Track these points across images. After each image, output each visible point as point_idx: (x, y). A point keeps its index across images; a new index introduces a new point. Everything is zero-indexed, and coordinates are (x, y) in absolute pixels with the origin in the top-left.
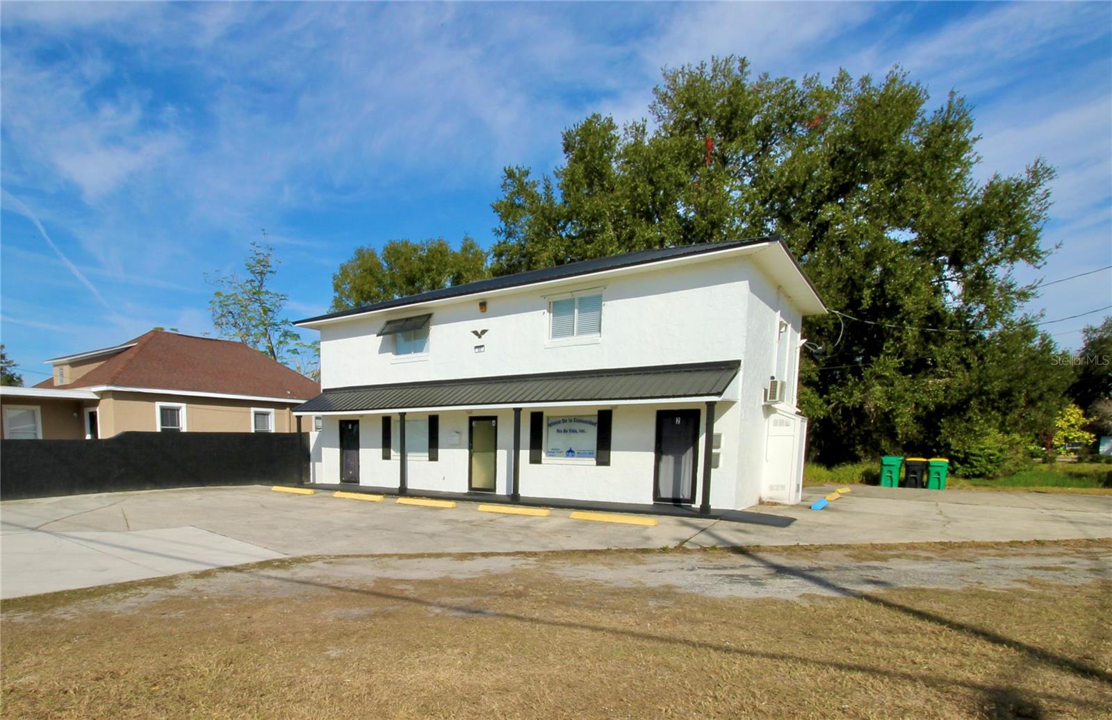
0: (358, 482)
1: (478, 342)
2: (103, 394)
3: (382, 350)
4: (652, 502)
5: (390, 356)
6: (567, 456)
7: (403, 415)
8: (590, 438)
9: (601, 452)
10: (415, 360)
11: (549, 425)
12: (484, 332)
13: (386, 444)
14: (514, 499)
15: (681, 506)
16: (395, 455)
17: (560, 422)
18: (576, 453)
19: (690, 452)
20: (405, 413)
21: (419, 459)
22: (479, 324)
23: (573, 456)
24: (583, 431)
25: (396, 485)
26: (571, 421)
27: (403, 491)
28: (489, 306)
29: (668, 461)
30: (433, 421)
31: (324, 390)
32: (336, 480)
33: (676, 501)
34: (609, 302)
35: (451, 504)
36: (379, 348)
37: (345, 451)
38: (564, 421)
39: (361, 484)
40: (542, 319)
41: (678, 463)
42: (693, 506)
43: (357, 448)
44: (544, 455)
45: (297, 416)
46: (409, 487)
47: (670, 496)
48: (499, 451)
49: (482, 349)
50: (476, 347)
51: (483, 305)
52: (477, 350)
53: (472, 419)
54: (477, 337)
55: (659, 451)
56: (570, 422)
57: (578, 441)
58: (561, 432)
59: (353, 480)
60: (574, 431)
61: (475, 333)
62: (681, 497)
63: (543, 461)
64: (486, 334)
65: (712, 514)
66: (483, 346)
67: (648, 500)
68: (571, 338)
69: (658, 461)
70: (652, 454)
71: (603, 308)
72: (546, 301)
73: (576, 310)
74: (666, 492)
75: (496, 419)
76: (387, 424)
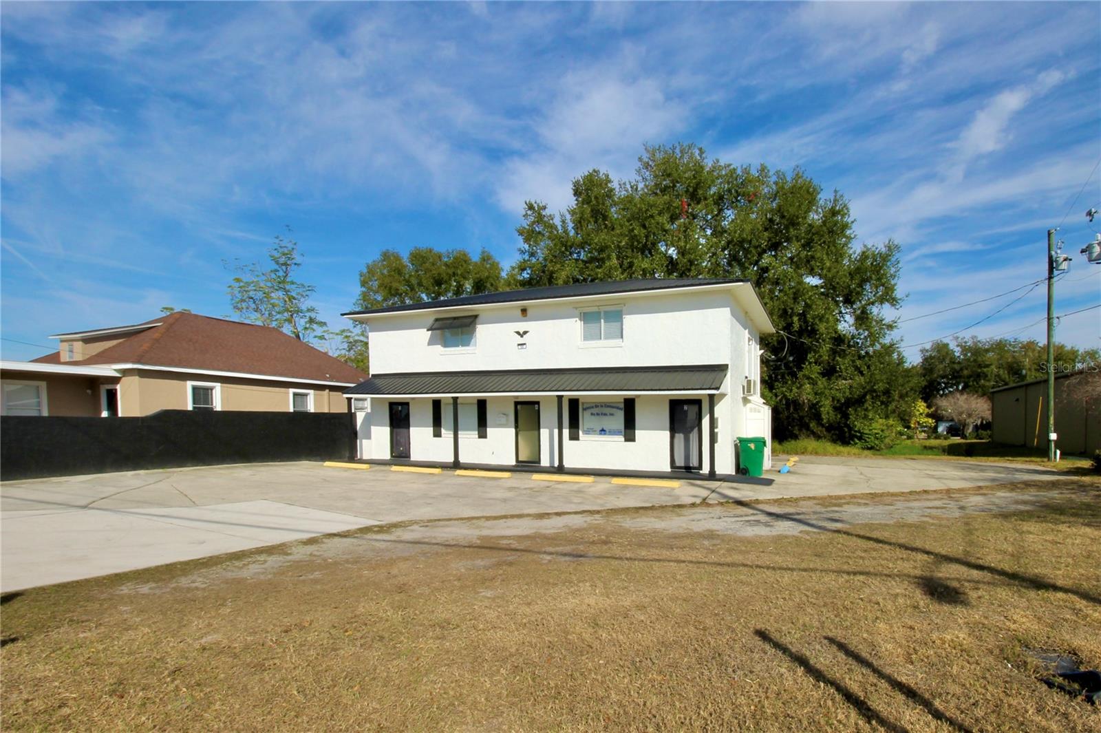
0: (409, 457)
1: (521, 341)
2: (126, 372)
3: (431, 342)
4: (669, 470)
5: (439, 348)
6: (601, 434)
7: (455, 399)
8: (619, 420)
9: (628, 431)
10: (463, 352)
11: (584, 409)
12: (525, 333)
13: (437, 423)
14: (561, 470)
15: (691, 472)
16: (447, 434)
17: (593, 407)
18: (607, 431)
19: (696, 430)
20: (457, 398)
21: (468, 436)
22: (522, 326)
23: (605, 434)
24: (612, 415)
25: (451, 459)
26: (602, 406)
27: (457, 465)
28: (529, 312)
29: (680, 437)
30: (482, 404)
31: (372, 375)
32: (387, 455)
33: (688, 468)
34: (628, 316)
35: (507, 475)
36: (427, 341)
37: (395, 430)
38: (597, 406)
39: (412, 459)
40: (575, 326)
41: (687, 440)
42: (701, 472)
43: (408, 427)
44: (581, 433)
45: (347, 398)
46: (461, 462)
47: (683, 465)
48: (542, 430)
49: (524, 346)
50: (519, 345)
51: (524, 311)
52: (520, 347)
53: (517, 404)
54: (519, 337)
55: (673, 430)
56: (602, 408)
57: (609, 423)
58: (594, 415)
59: (403, 455)
60: (605, 415)
61: (518, 333)
62: (691, 465)
63: (580, 438)
64: (528, 334)
65: (717, 477)
66: (525, 344)
67: (668, 469)
68: (601, 341)
69: (672, 438)
70: (668, 433)
71: (624, 320)
72: (577, 312)
73: (602, 320)
74: (680, 462)
75: (538, 403)
76: (437, 406)
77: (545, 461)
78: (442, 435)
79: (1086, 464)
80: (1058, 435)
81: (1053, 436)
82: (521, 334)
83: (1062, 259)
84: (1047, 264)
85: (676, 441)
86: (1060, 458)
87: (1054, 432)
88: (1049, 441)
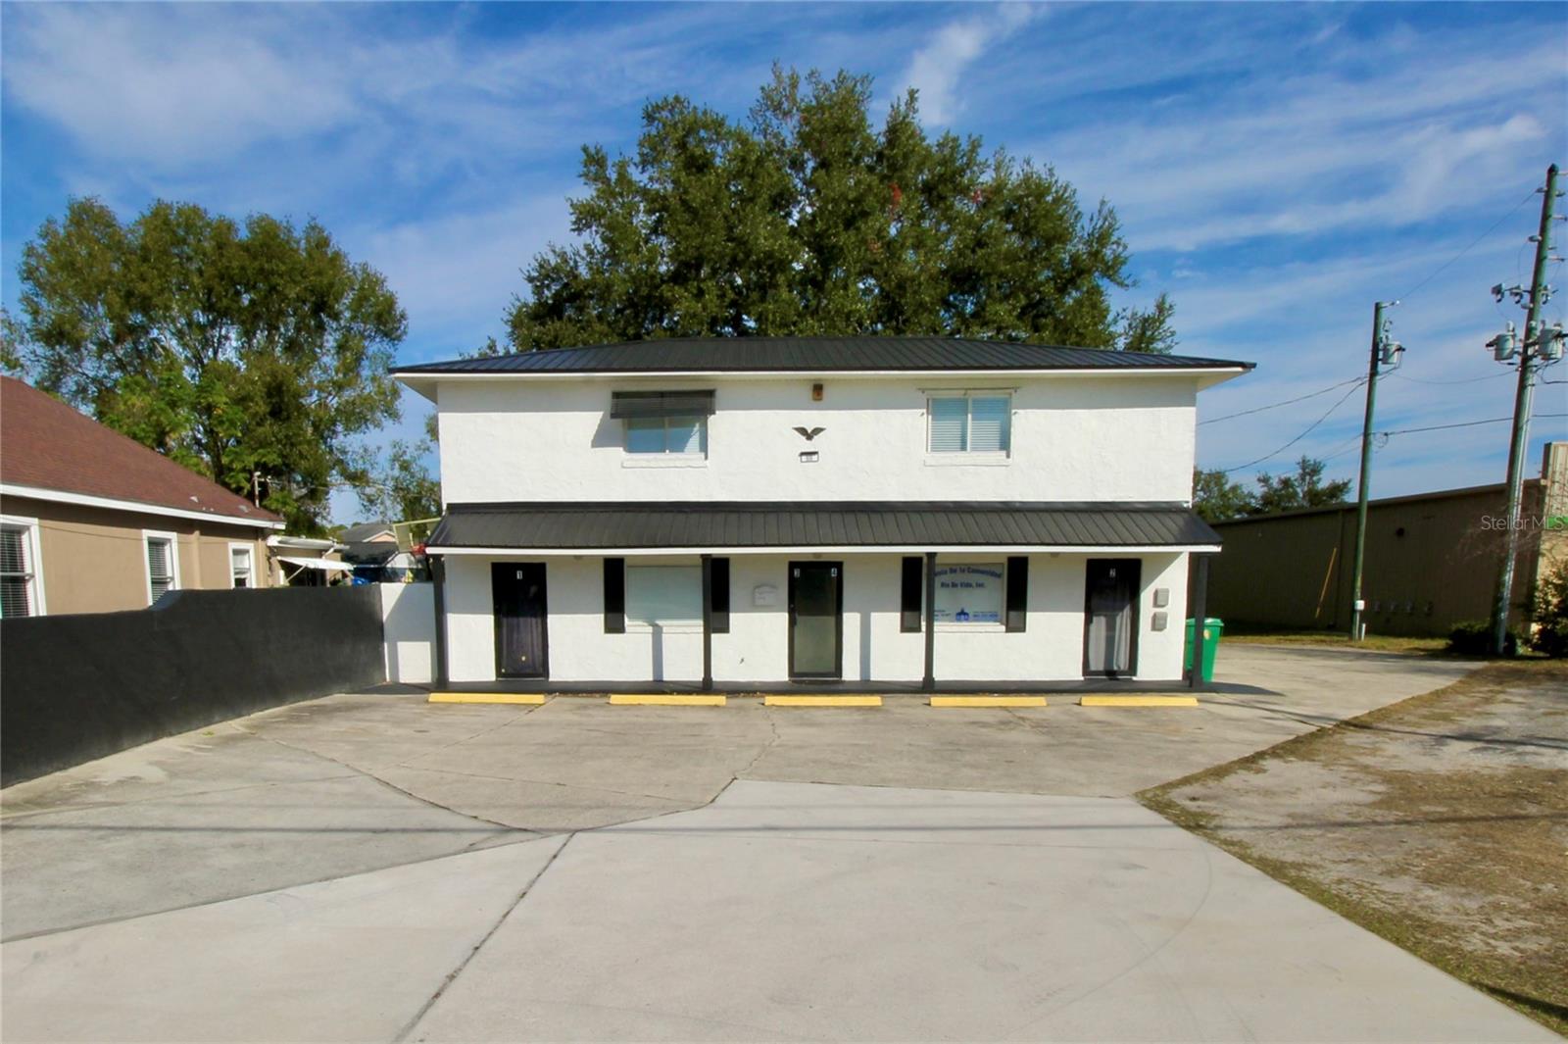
0: (545, 673)
1: (808, 446)
3: (601, 439)
4: (1082, 678)
5: (618, 453)
6: (959, 620)
8: (996, 594)
9: (1013, 614)
10: (678, 464)
12: (817, 431)
13: (614, 604)
14: (928, 685)
15: (1118, 679)
16: (637, 627)
17: (946, 573)
18: (971, 615)
19: (1127, 611)
21: (682, 630)
22: (810, 418)
23: (967, 620)
24: (980, 585)
25: (647, 675)
26: (963, 571)
27: (710, 686)
28: (826, 392)
29: (1100, 623)
30: (719, 567)
31: (450, 505)
32: (486, 673)
33: (1111, 673)
34: (1022, 411)
36: (592, 438)
37: (507, 620)
38: (953, 571)
39: (552, 679)
40: (912, 424)
41: (1111, 627)
42: (1134, 678)
43: (542, 613)
44: (923, 619)
46: (671, 677)
47: (1101, 668)
48: (846, 616)
49: (815, 457)
50: (802, 454)
51: (818, 389)
52: (804, 458)
53: (793, 565)
54: (804, 438)
55: (1090, 613)
56: (970, 572)
57: (972, 600)
58: (948, 586)
59: (532, 670)
60: (969, 585)
61: (802, 431)
62: (1115, 668)
64: (821, 434)
66: (815, 453)
67: (1076, 674)
68: (963, 454)
69: (1088, 622)
70: (1082, 615)
71: (1014, 417)
72: (924, 398)
73: (970, 416)
74: (1098, 664)
75: (839, 565)
76: (614, 571)
77: (851, 672)
78: (627, 629)
81: (1360, 605)
82: (808, 435)
85: (1093, 627)
87: (1361, 599)
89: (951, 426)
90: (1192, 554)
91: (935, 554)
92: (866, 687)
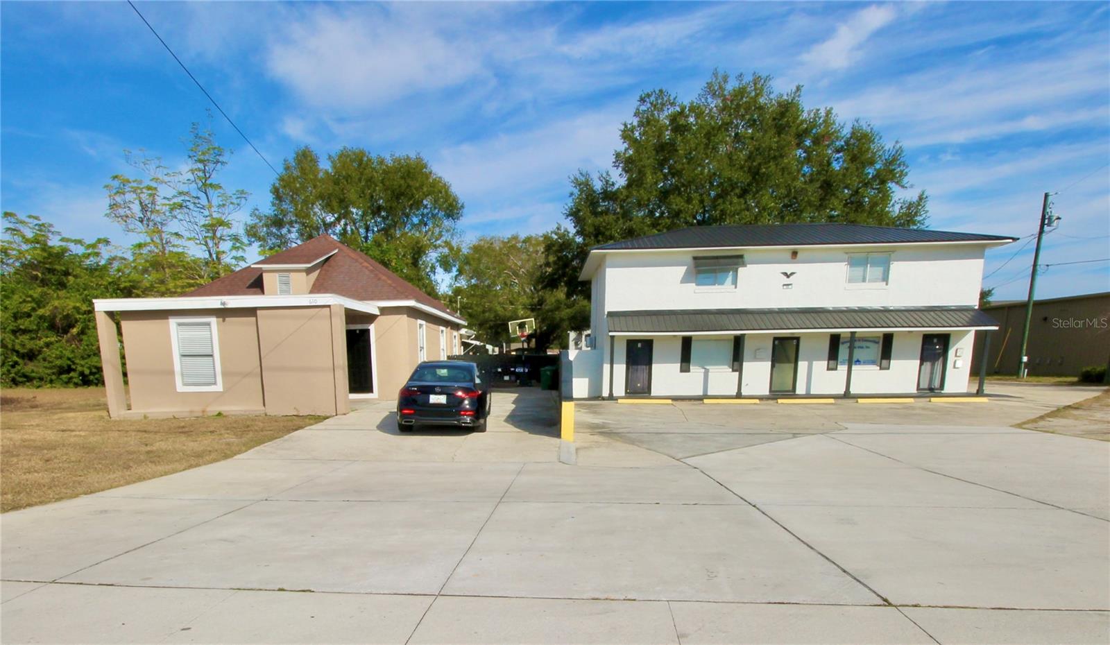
0: (649, 392)
1: (787, 281)
3: (684, 280)
4: (916, 392)
5: (692, 286)
8: (877, 350)
9: (884, 361)
11: (843, 343)
12: (792, 274)
13: (686, 359)
15: (935, 391)
16: (697, 369)
18: (866, 361)
19: (941, 359)
21: (720, 370)
22: (789, 268)
23: (859, 364)
24: (868, 347)
28: (799, 255)
29: (927, 365)
31: (609, 312)
33: (931, 389)
34: (896, 263)
36: (681, 279)
37: (632, 367)
39: (653, 394)
40: (840, 270)
41: (933, 367)
42: (943, 392)
43: (650, 363)
44: (839, 364)
47: (926, 387)
48: (800, 363)
49: (790, 287)
50: (783, 285)
51: (795, 253)
52: (785, 287)
53: (775, 339)
54: (785, 277)
55: (922, 359)
57: (867, 355)
60: (862, 348)
61: (785, 274)
62: (934, 386)
63: (838, 368)
64: (794, 275)
66: (790, 284)
67: (914, 390)
68: (864, 284)
69: (921, 364)
70: (918, 362)
71: (891, 266)
72: (846, 256)
73: (869, 265)
74: (924, 385)
75: (798, 339)
76: (687, 342)
77: (800, 390)
78: (691, 370)
79: (1075, 379)
80: (1028, 359)
81: (1025, 359)
82: (788, 276)
83: (1055, 218)
84: (1040, 221)
85: (923, 367)
86: (1027, 375)
87: (1026, 356)
88: (1020, 362)
89: (858, 271)
90: (976, 331)
91: (855, 332)
92: (808, 396)
